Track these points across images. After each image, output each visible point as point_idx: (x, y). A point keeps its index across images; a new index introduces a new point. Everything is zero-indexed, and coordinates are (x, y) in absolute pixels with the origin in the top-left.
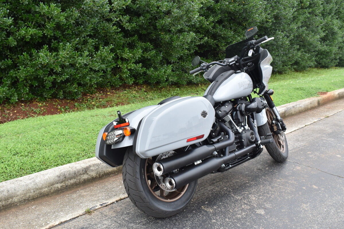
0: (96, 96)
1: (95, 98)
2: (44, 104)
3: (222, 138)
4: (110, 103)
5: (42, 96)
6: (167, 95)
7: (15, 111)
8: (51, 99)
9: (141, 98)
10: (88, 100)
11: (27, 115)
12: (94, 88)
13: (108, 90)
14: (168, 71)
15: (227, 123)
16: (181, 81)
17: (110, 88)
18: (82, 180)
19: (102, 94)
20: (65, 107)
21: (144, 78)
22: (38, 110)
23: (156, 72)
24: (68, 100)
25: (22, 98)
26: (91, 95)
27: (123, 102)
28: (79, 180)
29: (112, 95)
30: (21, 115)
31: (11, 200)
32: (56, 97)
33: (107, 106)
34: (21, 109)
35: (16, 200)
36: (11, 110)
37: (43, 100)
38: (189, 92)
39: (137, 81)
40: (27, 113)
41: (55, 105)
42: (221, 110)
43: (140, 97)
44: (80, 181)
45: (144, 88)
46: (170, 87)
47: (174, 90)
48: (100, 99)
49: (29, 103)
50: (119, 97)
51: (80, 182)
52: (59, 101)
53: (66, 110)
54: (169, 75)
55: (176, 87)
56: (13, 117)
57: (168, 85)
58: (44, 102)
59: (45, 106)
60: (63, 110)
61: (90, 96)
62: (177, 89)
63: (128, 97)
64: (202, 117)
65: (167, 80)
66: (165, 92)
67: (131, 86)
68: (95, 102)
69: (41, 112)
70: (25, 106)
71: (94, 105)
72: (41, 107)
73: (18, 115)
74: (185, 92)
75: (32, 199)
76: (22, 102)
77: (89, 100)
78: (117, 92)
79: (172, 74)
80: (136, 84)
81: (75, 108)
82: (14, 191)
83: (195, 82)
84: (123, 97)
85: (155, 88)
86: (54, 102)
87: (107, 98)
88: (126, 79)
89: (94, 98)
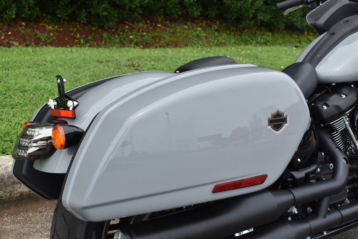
0: (138, 27)
1: (136, 31)
2: (56, 27)
3: (319, 170)
4: (157, 40)
5: (54, 15)
6: (249, 41)
7: (10, 33)
8: (68, 21)
9: (207, 40)
10: (124, 32)
11: (25, 41)
12: (137, 13)
13: (160, 20)
14: (258, 2)
15: (337, 136)
16: (276, 22)
17: (163, 17)
18: (16, 194)
19: (149, 25)
20: (87, 37)
21: (218, 9)
22: (43, 36)
23: (239, 3)
24: (93, 26)
25: (23, 13)
26: (131, 24)
27: (179, 42)
28: (9, 194)
29: (163, 29)
30: (18, 39)
32: (75, 20)
33: (153, 44)
34: (18, 30)
36: (4, 30)
37: (55, 21)
38: (286, 41)
39: (207, 13)
40: (27, 38)
41: (72, 32)
42: (329, 103)
43: (206, 37)
44: (11, 195)
45: (216, 25)
46: (257, 29)
47: (263, 35)
48: (143, 32)
49: (34, 23)
50: (173, 33)
51: (12, 198)
52: (80, 26)
53: (86, 42)
54: (258, 9)
55: (267, 30)
56: (5, 42)
57: (254, 25)
58: (56, 24)
59: (56, 31)
60: (82, 41)
61: (129, 25)
62: (267, 33)
63: (187, 36)
64: (270, 127)
65: (254, 17)
66: (248, 36)
67: (195, 19)
68: (135, 36)
69: (49, 39)
70: (26, 27)
71: (132, 41)
72: (51, 31)
73: (13, 39)
74: (280, 41)
76: (24, 20)
77: (126, 31)
78: (173, 25)
79: (264, 9)
80: (204, 16)
81: (102, 41)
83: (299, 27)
84: (179, 34)
85: (233, 27)
86: (71, 26)
87: (156, 32)
88: (190, 7)
89: (134, 29)
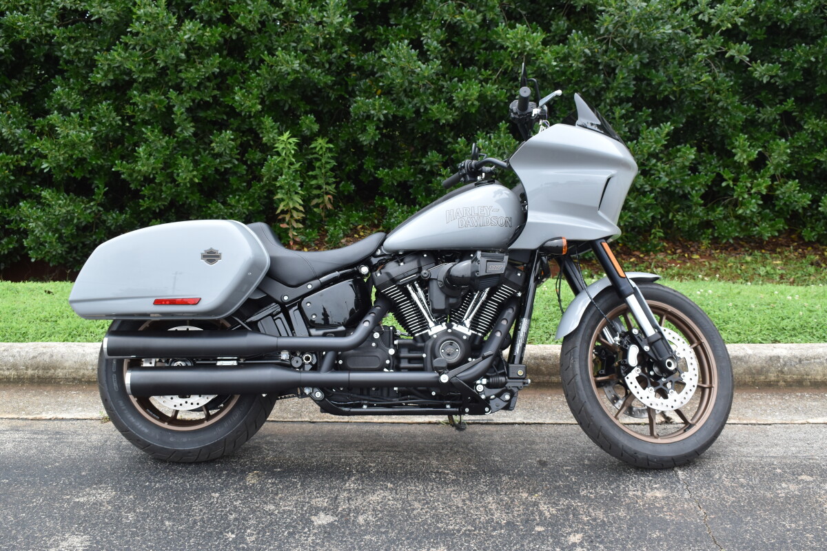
31: (52, 371)
35: (61, 374)
64: (202, 260)
75: (86, 382)
82: (59, 359)
